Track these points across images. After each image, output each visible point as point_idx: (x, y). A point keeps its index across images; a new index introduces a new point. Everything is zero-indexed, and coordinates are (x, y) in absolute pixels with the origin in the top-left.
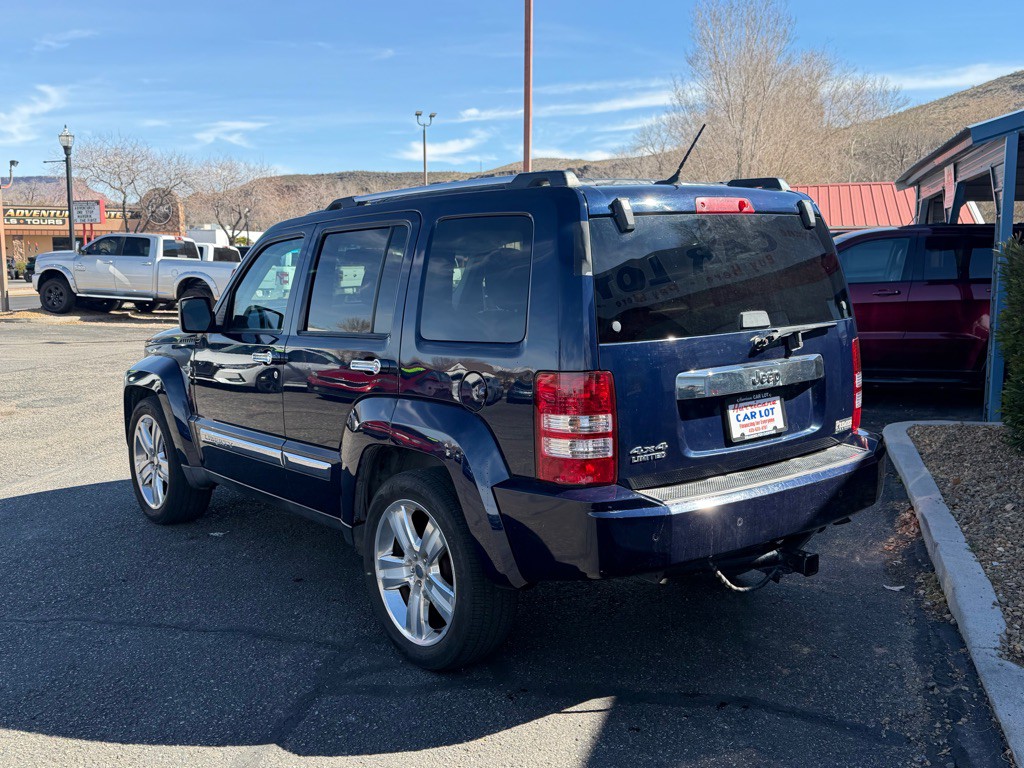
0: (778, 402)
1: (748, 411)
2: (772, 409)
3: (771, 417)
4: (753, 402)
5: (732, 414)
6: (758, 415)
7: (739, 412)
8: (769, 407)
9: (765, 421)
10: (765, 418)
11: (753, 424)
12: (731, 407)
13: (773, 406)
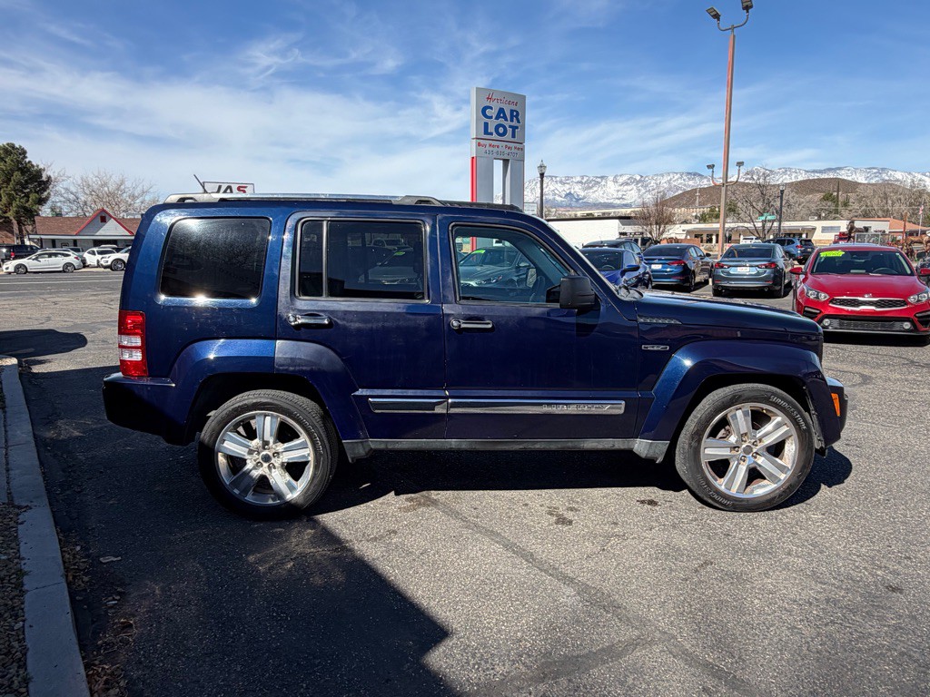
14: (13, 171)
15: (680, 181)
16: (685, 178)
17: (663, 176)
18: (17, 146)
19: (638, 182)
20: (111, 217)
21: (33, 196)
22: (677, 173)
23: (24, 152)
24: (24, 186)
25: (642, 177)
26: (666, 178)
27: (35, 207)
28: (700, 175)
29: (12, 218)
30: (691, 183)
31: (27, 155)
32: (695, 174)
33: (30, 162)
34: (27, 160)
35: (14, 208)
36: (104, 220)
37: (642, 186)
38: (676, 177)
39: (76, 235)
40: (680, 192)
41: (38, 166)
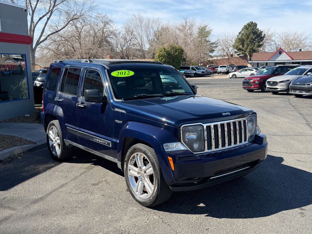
14: (250, 33)
18: (254, 22)
20: (284, 51)
21: (257, 44)
23: (256, 25)
24: (254, 40)
27: (256, 49)
29: (247, 54)
31: (257, 26)
33: (258, 29)
34: (257, 28)
35: (248, 50)
36: (280, 53)
39: (268, 61)
41: (260, 30)
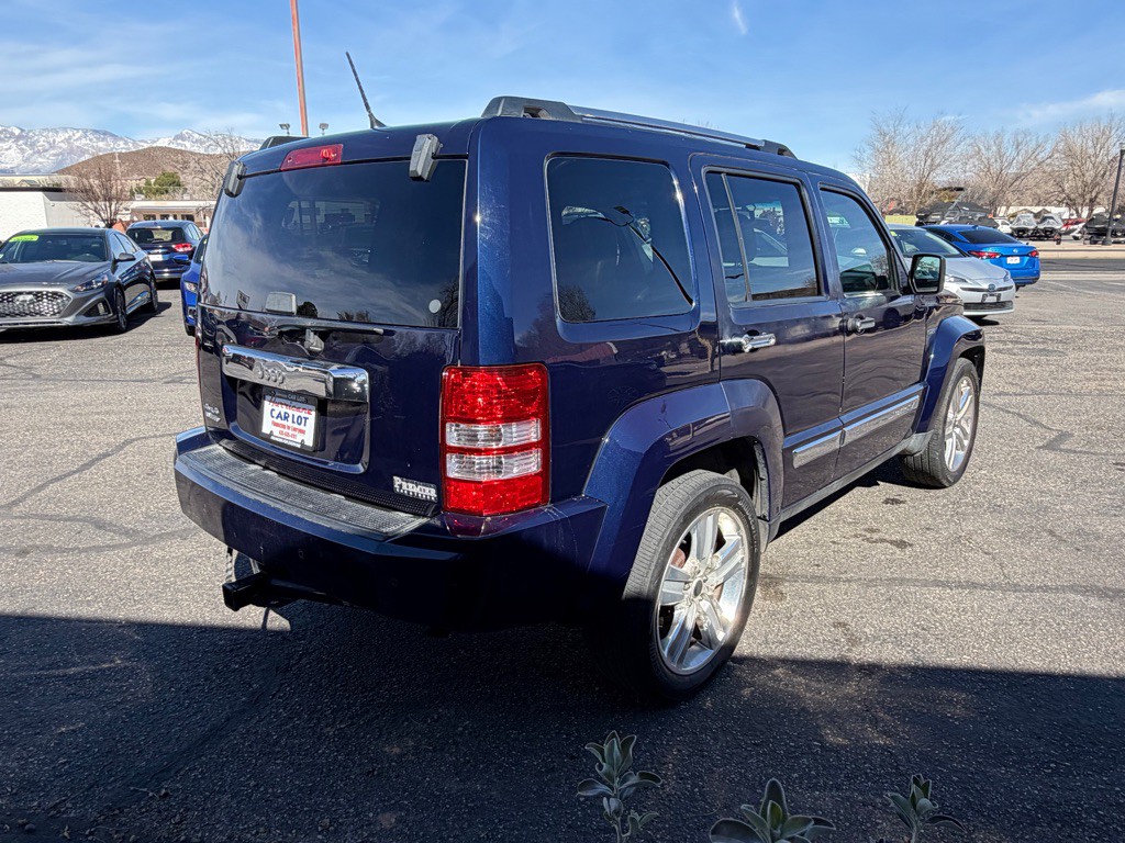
0: (314, 413)
1: (283, 409)
2: (306, 419)
3: (302, 427)
4: (288, 402)
5: (267, 406)
6: (290, 419)
7: (275, 407)
8: (303, 414)
9: (295, 429)
10: (296, 426)
11: (284, 426)
12: (268, 397)
13: (307, 415)
15: (84, 141)
16: (91, 137)
17: (57, 132)
19: (18, 138)
22: (78, 130)
25: (22, 130)
26: (62, 136)
28: (112, 135)
30: (101, 144)
32: (105, 133)
37: (26, 144)
38: (78, 135)
40: (87, 157)
